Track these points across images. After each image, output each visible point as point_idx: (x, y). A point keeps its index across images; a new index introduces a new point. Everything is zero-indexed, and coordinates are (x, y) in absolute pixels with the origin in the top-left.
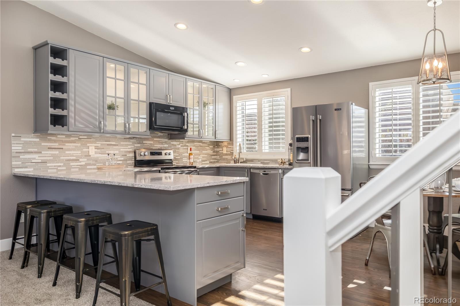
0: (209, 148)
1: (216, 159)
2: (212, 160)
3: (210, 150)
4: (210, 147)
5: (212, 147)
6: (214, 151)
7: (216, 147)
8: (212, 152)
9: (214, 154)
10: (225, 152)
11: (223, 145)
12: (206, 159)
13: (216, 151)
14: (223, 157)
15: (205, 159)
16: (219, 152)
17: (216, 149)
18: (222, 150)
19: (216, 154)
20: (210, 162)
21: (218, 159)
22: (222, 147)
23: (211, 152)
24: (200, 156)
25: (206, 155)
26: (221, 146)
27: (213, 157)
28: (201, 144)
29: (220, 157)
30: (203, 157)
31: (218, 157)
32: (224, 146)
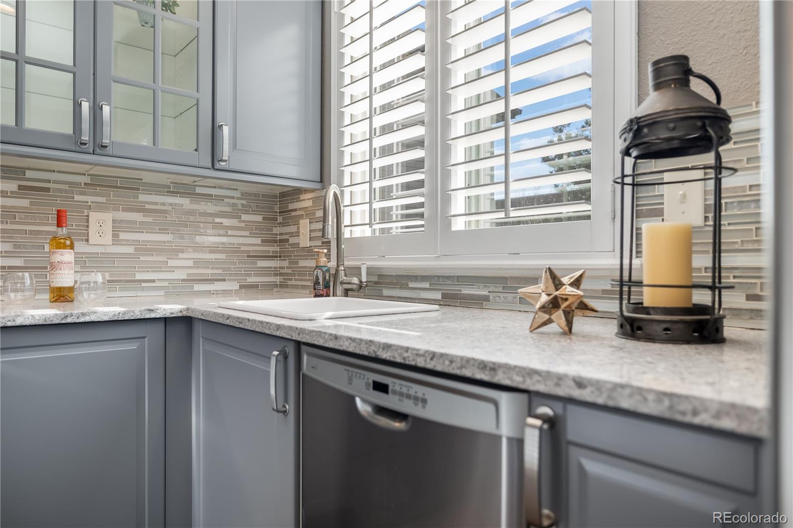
0: (243, 225)
1: (281, 274)
2: (256, 275)
3: (247, 233)
4: (244, 217)
5: (259, 218)
6: (269, 237)
7: (280, 219)
8: (258, 241)
9: (271, 249)
10: (304, 241)
11: (300, 209)
12: (220, 271)
13: (278, 238)
14: (302, 263)
15: (209, 271)
16: (287, 240)
17: (276, 230)
18: (297, 234)
19: (278, 249)
20: (241, 287)
21: (285, 271)
22: (296, 221)
23: (253, 243)
24: (181, 255)
25: (222, 256)
26: (293, 214)
27: (261, 263)
28: (185, 202)
29: (290, 263)
30: (198, 263)
31: (286, 264)
32: (302, 212)
